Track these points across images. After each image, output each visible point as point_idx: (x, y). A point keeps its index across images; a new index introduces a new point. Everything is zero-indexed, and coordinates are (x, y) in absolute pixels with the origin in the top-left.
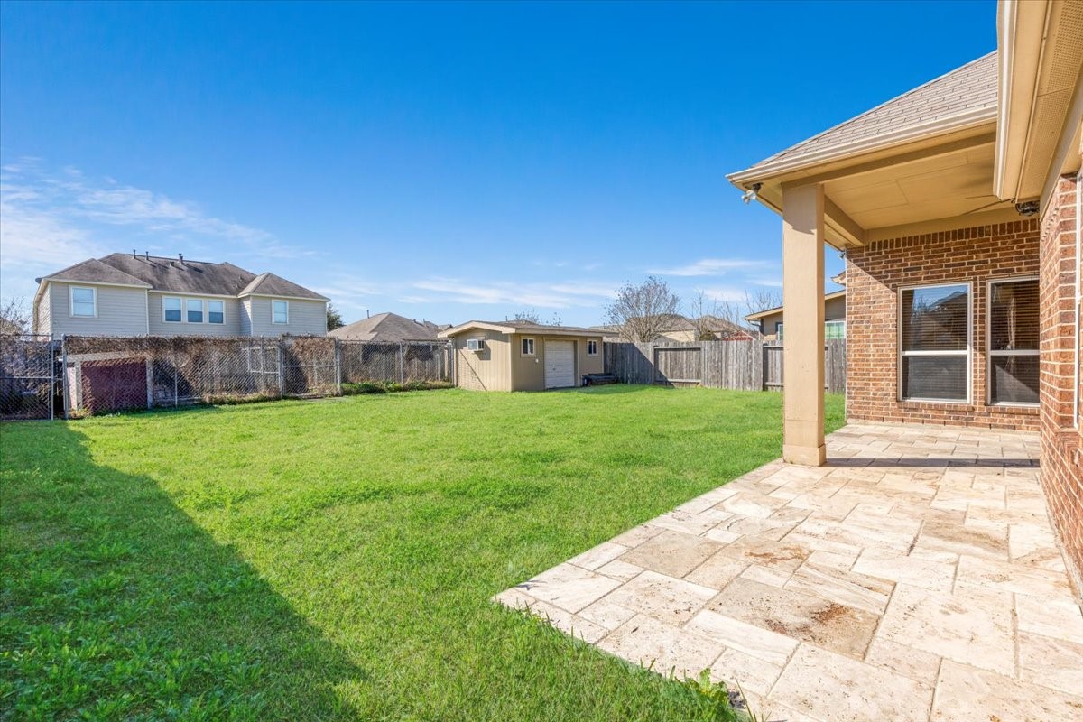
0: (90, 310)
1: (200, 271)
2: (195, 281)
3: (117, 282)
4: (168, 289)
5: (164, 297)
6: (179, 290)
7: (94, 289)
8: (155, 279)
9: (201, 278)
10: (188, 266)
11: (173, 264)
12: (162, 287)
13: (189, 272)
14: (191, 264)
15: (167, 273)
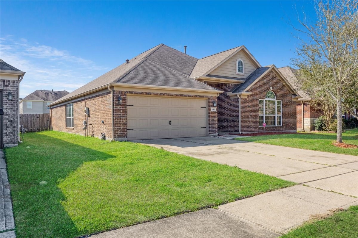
0: (30, 107)
1: (57, 94)
2: (55, 97)
3: (37, 100)
4: (48, 101)
5: (47, 103)
6: (51, 101)
7: (32, 102)
8: (45, 98)
9: (57, 96)
10: (54, 93)
11: (50, 92)
12: (47, 100)
13: (54, 95)
14: (55, 92)
15: (48, 95)
